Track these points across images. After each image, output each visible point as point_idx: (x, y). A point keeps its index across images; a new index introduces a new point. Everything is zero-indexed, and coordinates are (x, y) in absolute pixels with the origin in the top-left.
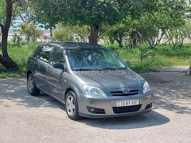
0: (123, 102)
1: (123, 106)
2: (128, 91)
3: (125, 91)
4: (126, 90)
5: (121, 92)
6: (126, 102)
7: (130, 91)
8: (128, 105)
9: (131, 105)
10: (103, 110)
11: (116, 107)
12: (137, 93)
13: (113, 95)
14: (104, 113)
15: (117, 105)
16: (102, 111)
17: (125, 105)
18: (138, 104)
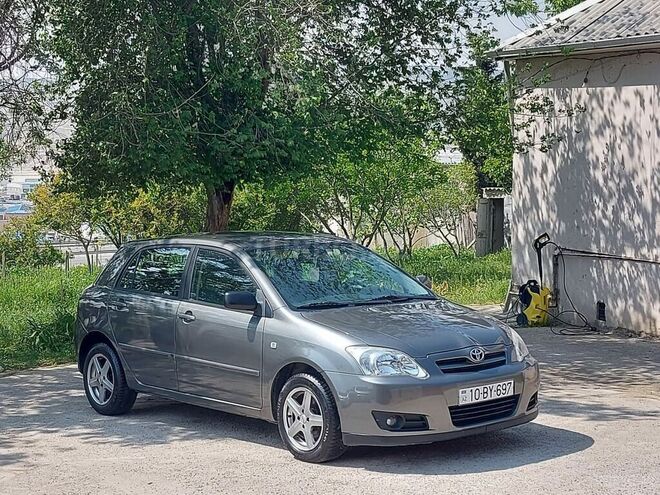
0: (474, 389)
1: (475, 401)
2: (481, 355)
3: (474, 357)
4: (475, 354)
5: (464, 361)
6: (481, 391)
7: (487, 357)
8: (489, 398)
9: (495, 396)
10: (423, 418)
11: (458, 407)
12: (503, 363)
13: (445, 371)
14: (425, 427)
15: (461, 399)
16: (421, 422)
17: (481, 400)
18: (511, 393)
